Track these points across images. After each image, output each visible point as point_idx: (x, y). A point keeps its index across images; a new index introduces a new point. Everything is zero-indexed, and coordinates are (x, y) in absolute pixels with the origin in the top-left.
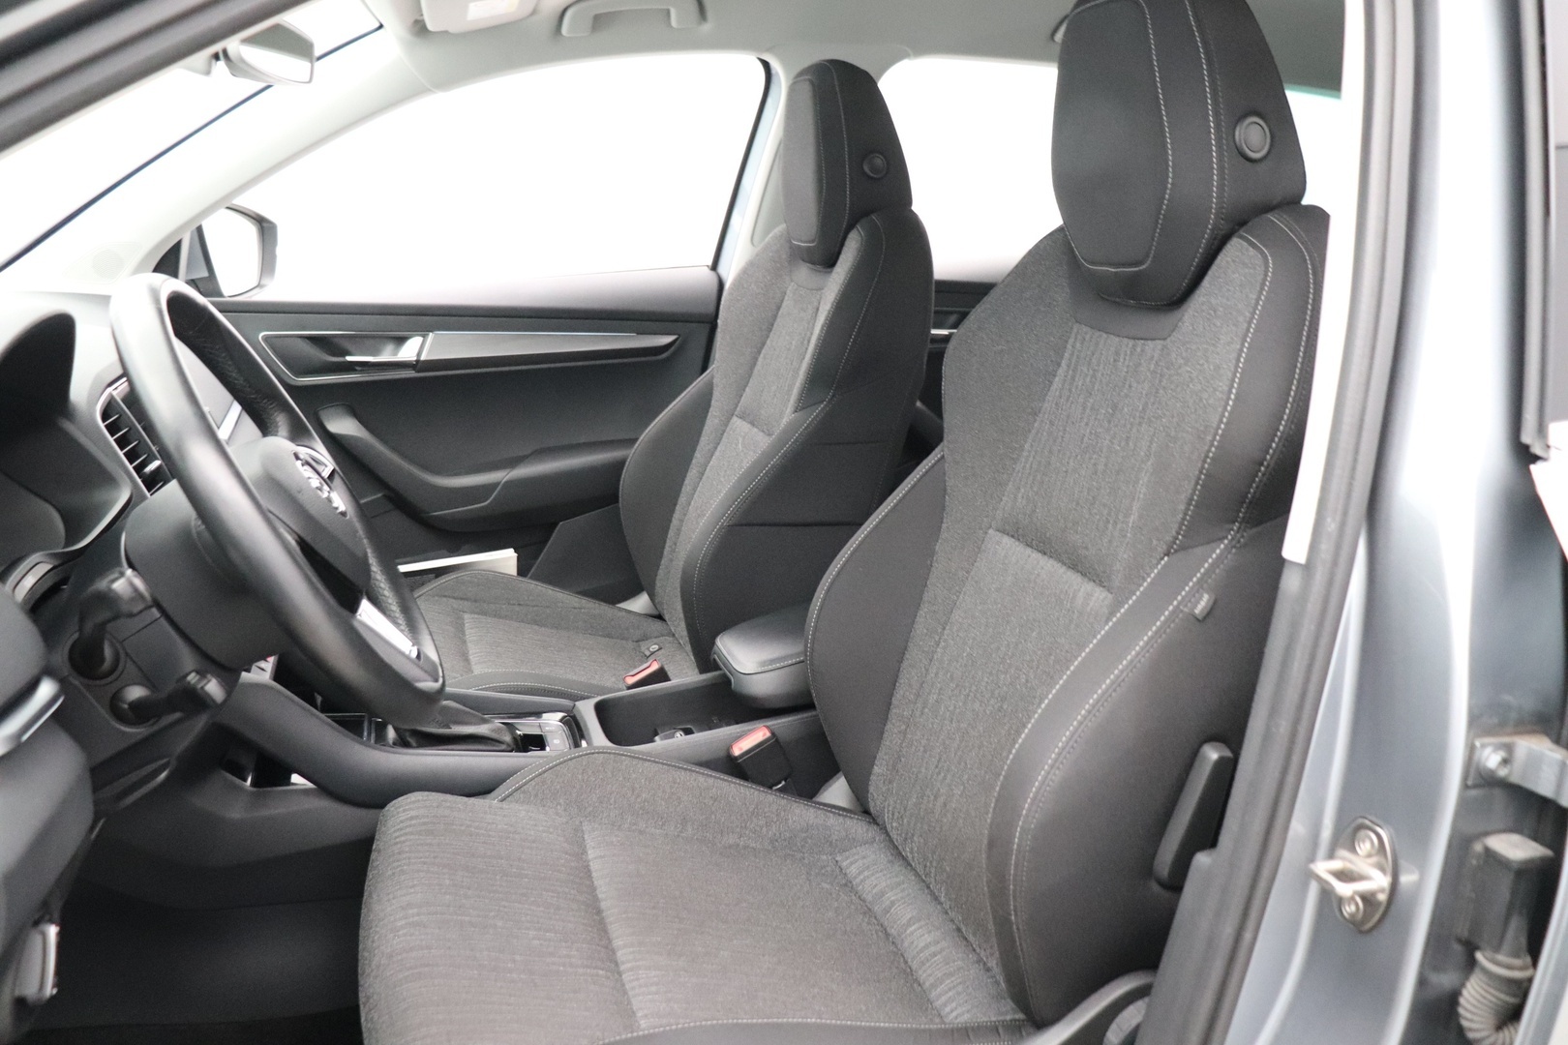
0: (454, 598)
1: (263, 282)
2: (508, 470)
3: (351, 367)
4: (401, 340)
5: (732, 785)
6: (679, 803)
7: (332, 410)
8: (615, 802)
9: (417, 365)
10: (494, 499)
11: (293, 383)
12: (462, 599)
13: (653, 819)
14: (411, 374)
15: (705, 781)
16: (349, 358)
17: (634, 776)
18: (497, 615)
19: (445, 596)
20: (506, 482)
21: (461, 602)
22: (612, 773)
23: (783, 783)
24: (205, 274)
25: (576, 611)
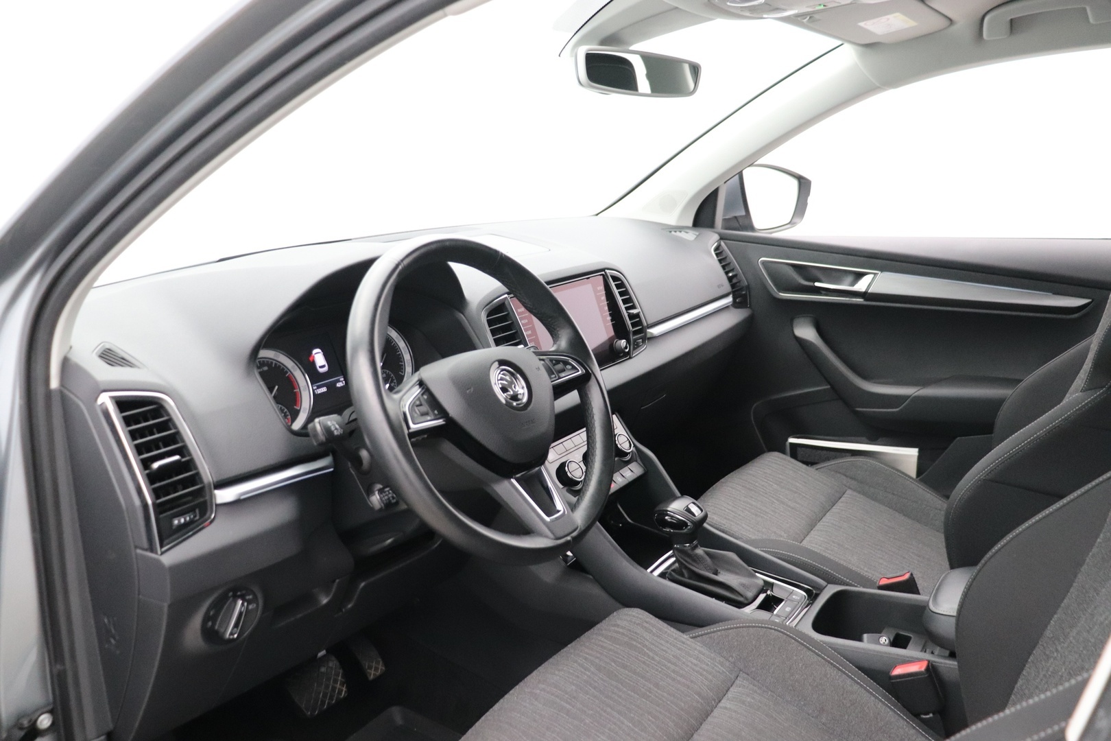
0: (845, 476)
1: (793, 221)
2: (919, 388)
3: (819, 291)
4: (859, 276)
5: (873, 698)
6: (823, 694)
7: (802, 319)
8: (773, 673)
9: (864, 295)
10: (904, 407)
11: (775, 295)
12: (851, 478)
13: (798, 697)
14: (859, 300)
15: (851, 686)
16: (817, 284)
17: (795, 658)
18: (874, 498)
19: (840, 473)
20: (915, 397)
21: (849, 480)
22: (779, 649)
23: (931, 715)
24: (743, 213)
25: (936, 511)
